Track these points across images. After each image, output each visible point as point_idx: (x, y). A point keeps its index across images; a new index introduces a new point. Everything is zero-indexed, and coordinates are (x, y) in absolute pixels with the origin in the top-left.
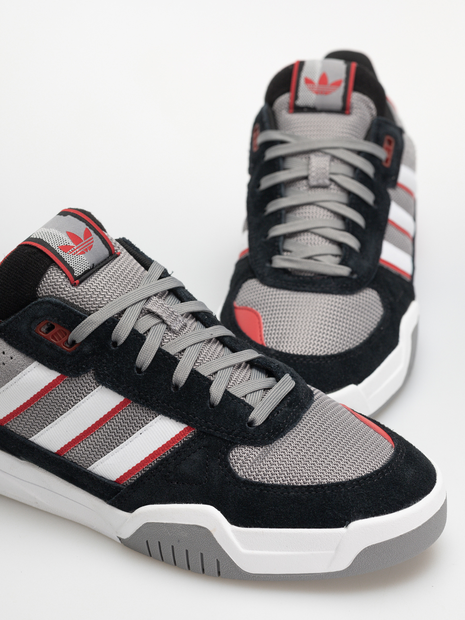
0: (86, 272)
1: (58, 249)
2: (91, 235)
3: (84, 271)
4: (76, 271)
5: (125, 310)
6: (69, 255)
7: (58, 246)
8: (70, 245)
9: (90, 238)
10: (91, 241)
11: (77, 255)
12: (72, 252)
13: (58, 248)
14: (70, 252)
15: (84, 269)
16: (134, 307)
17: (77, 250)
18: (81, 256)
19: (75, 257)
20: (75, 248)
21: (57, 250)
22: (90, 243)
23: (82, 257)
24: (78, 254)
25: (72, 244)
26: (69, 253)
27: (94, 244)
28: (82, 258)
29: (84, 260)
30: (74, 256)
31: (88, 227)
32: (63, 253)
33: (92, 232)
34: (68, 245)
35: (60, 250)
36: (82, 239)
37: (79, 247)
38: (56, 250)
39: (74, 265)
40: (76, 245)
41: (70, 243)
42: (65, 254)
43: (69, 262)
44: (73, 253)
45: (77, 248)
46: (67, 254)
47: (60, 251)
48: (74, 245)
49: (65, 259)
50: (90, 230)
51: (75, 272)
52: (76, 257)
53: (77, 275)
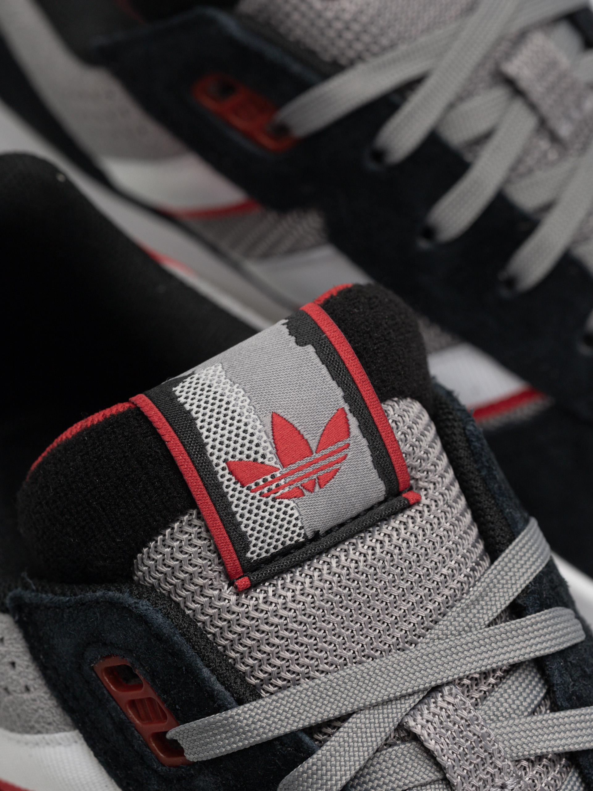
0: (286, 551)
1: (223, 469)
2: (348, 434)
3: (280, 547)
4: (255, 546)
5: (344, 718)
6: (252, 494)
7: (225, 461)
8: (266, 462)
9: (341, 444)
10: (341, 455)
11: (274, 500)
12: (263, 487)
13: (224, 465)
14: (257, 484)
15: (283, 544)
16: (378, 715)
17: (282, 482)
18: (286, 501)
19: (266, 504)
20: (278, 474)
21: (221, 473)
22: (331, 464)
23: (287, 506)
24: (279, 498)
25: (272, 461)
26: (254, 487)
27: (344, 466)
28: (288, 509)
29: (291, 516)
30: (264, 499)
31: (347, 408)
32: (233, 486)
33: (353, 422)
34: (260, 460)
35: (231, 473)
36: (314, 445)
37: (292, 472)
38: (217, 473)
39: (253, 529)
40: (284, 466)
41: (269, 456)
42: (239, 489)
43: (242, 516)
44: (265, 490)
45: (283, 476)
46: (245, 491)
47: (228, 476)
48: (278, 466)
49: (233, 507)
50: (350, 416)
51: (252, 549)
52: (271, 503)
53: (255, 558)
